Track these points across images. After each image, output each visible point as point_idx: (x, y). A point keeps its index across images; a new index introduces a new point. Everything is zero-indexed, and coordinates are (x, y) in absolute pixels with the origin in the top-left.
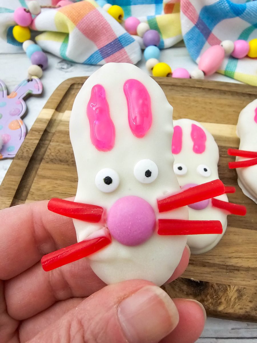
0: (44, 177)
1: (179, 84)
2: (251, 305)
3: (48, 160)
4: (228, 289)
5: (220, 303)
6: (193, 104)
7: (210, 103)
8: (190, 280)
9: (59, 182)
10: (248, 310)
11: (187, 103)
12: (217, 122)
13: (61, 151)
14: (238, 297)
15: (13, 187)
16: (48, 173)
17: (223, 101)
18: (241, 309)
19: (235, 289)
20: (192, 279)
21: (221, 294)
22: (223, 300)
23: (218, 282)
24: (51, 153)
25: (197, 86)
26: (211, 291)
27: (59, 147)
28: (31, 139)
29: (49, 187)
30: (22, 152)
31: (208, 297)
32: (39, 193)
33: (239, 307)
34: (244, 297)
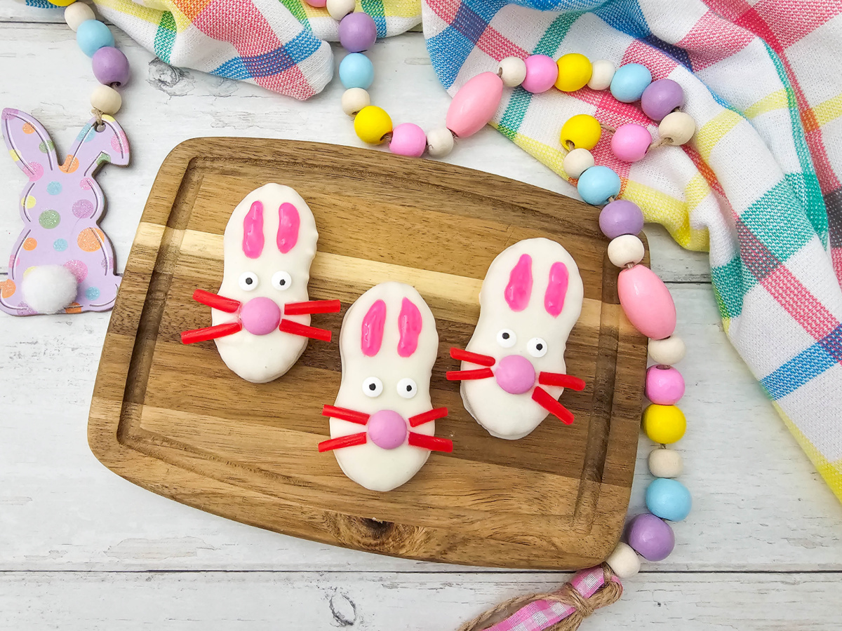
0: (165, 368)
1: (400, 174)
2: (438, 548)
3: (167, 336)
4: (416, 530)
5: (403, 546)
6: (418, 226)
7: (449, 227)
8: (371, 521)
9: (189, 377)
10: (432, 554)
11: (408, 225)
12: (453, 271)
13: (188, 319)
14: (425, 540)
15: (118, 383)
16: (170, 360)
17: (474, 224)
18: (425, 552)
19: (424, 531)
20: (374, 519)
21: (406, 536)
22: (407, 543)
23: (406, 523)
24: (170, 323)
25: (433, 181)
26: (394, 533)
27: (184, 312)
28: (132, 292)
29: (175, 385)
30: (120, 319)
31: (390, 540)
32: (160, 395)
33: (424, 550)
34: (432, 540)
